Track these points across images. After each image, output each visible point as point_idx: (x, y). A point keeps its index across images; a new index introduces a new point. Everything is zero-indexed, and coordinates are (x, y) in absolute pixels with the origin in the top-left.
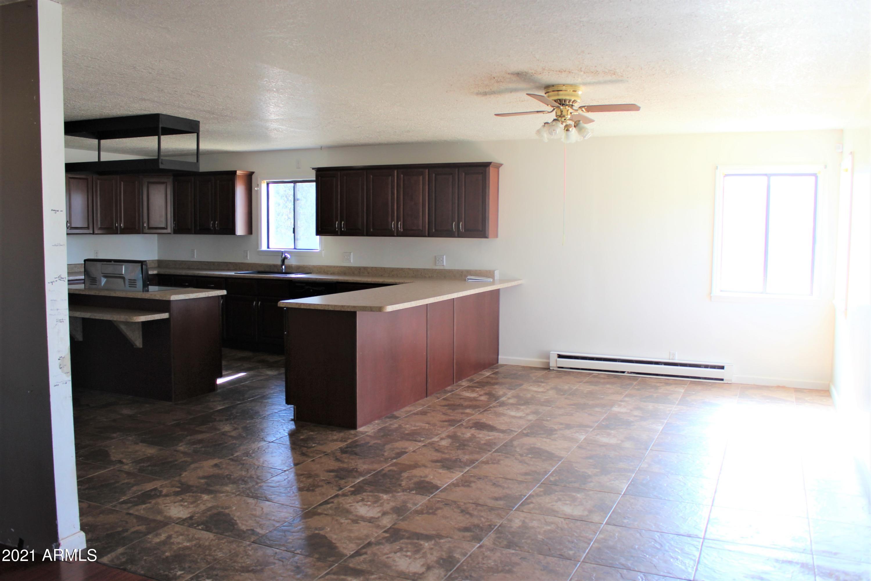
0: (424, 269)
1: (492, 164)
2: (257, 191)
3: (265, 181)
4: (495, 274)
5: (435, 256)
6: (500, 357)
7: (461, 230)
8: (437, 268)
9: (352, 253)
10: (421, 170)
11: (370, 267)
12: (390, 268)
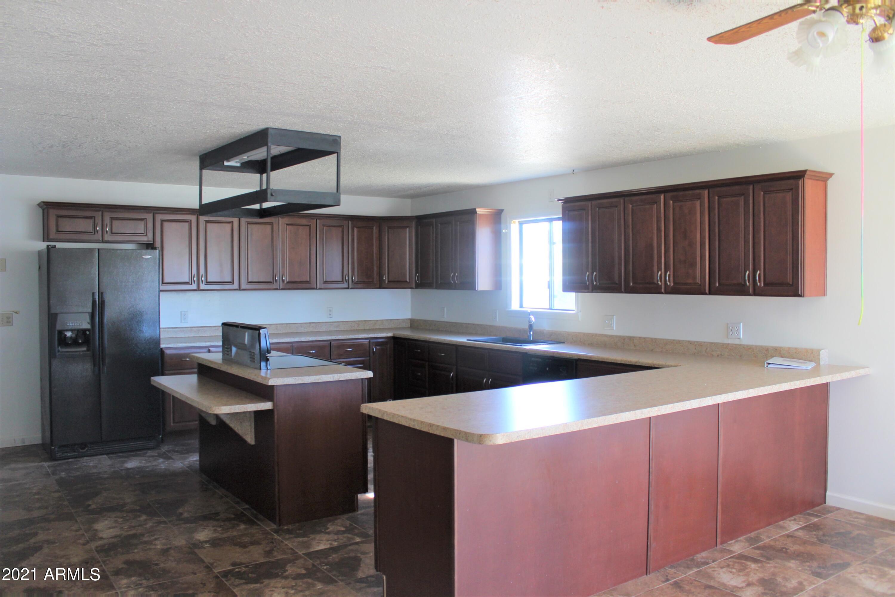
0: (711, 343)
1: (807, 173)
2: (506, 233)
3: (517, 221)
4: (821, 356)
5: (728, 324)
6: (828, 493)
7: (759, 284)
8: (730, 342)
9: (615, 316)
10: (698, 191)
11: (637, 337)
12: (663, 340)
